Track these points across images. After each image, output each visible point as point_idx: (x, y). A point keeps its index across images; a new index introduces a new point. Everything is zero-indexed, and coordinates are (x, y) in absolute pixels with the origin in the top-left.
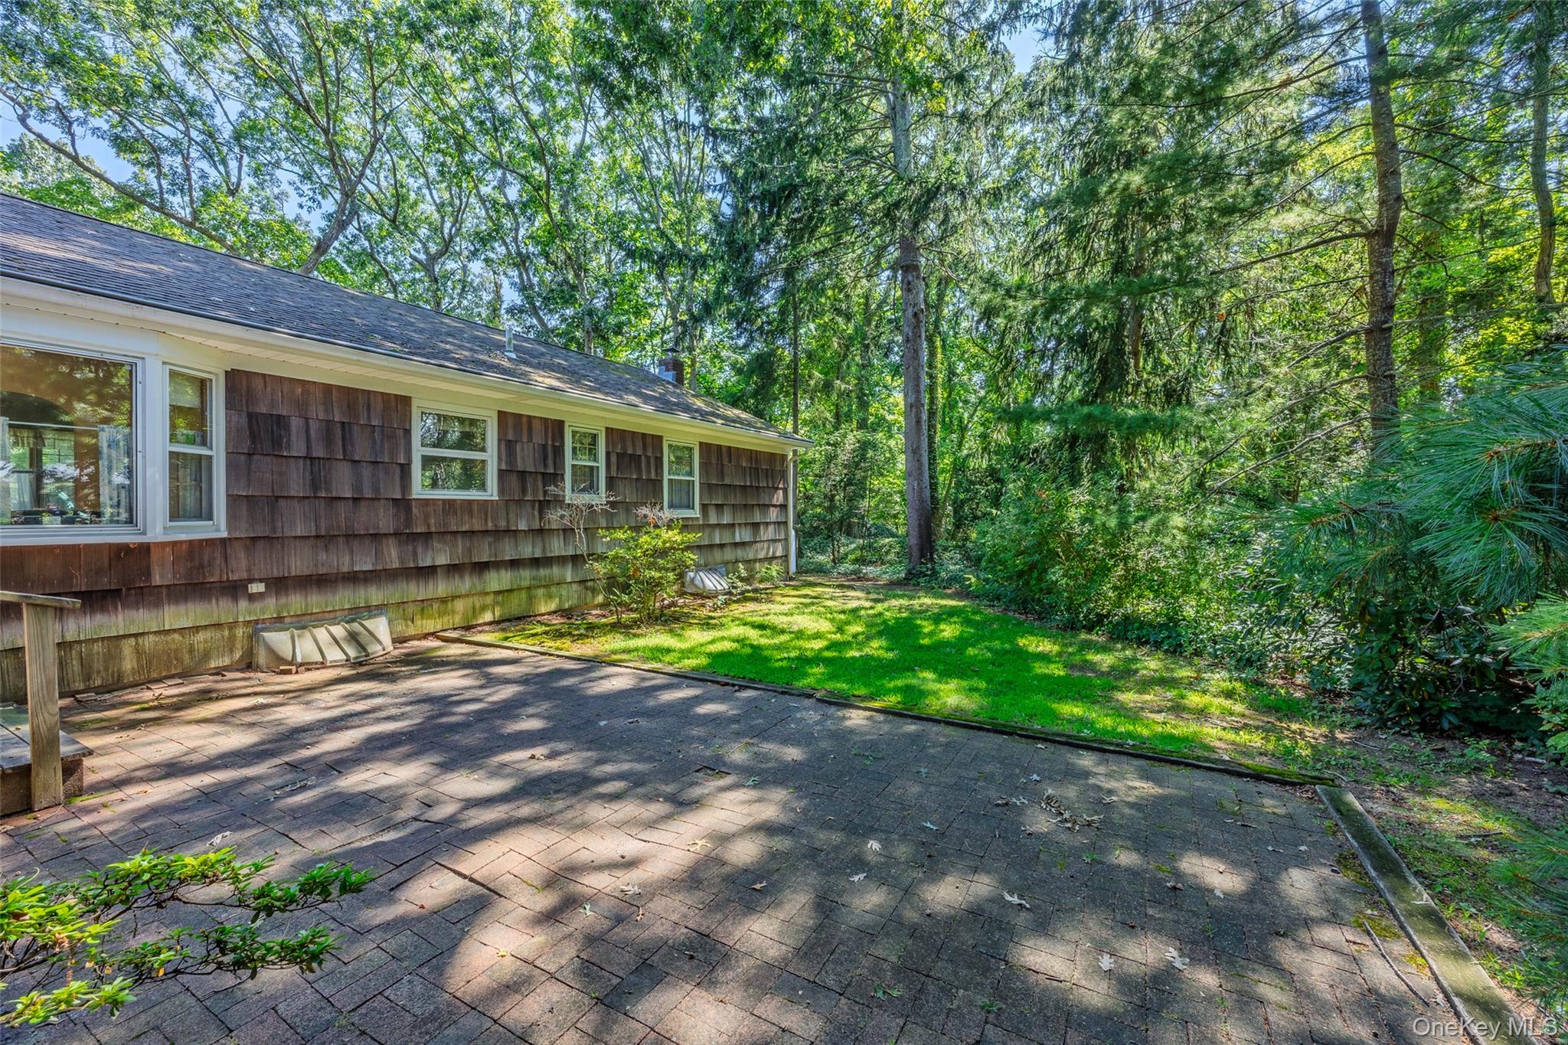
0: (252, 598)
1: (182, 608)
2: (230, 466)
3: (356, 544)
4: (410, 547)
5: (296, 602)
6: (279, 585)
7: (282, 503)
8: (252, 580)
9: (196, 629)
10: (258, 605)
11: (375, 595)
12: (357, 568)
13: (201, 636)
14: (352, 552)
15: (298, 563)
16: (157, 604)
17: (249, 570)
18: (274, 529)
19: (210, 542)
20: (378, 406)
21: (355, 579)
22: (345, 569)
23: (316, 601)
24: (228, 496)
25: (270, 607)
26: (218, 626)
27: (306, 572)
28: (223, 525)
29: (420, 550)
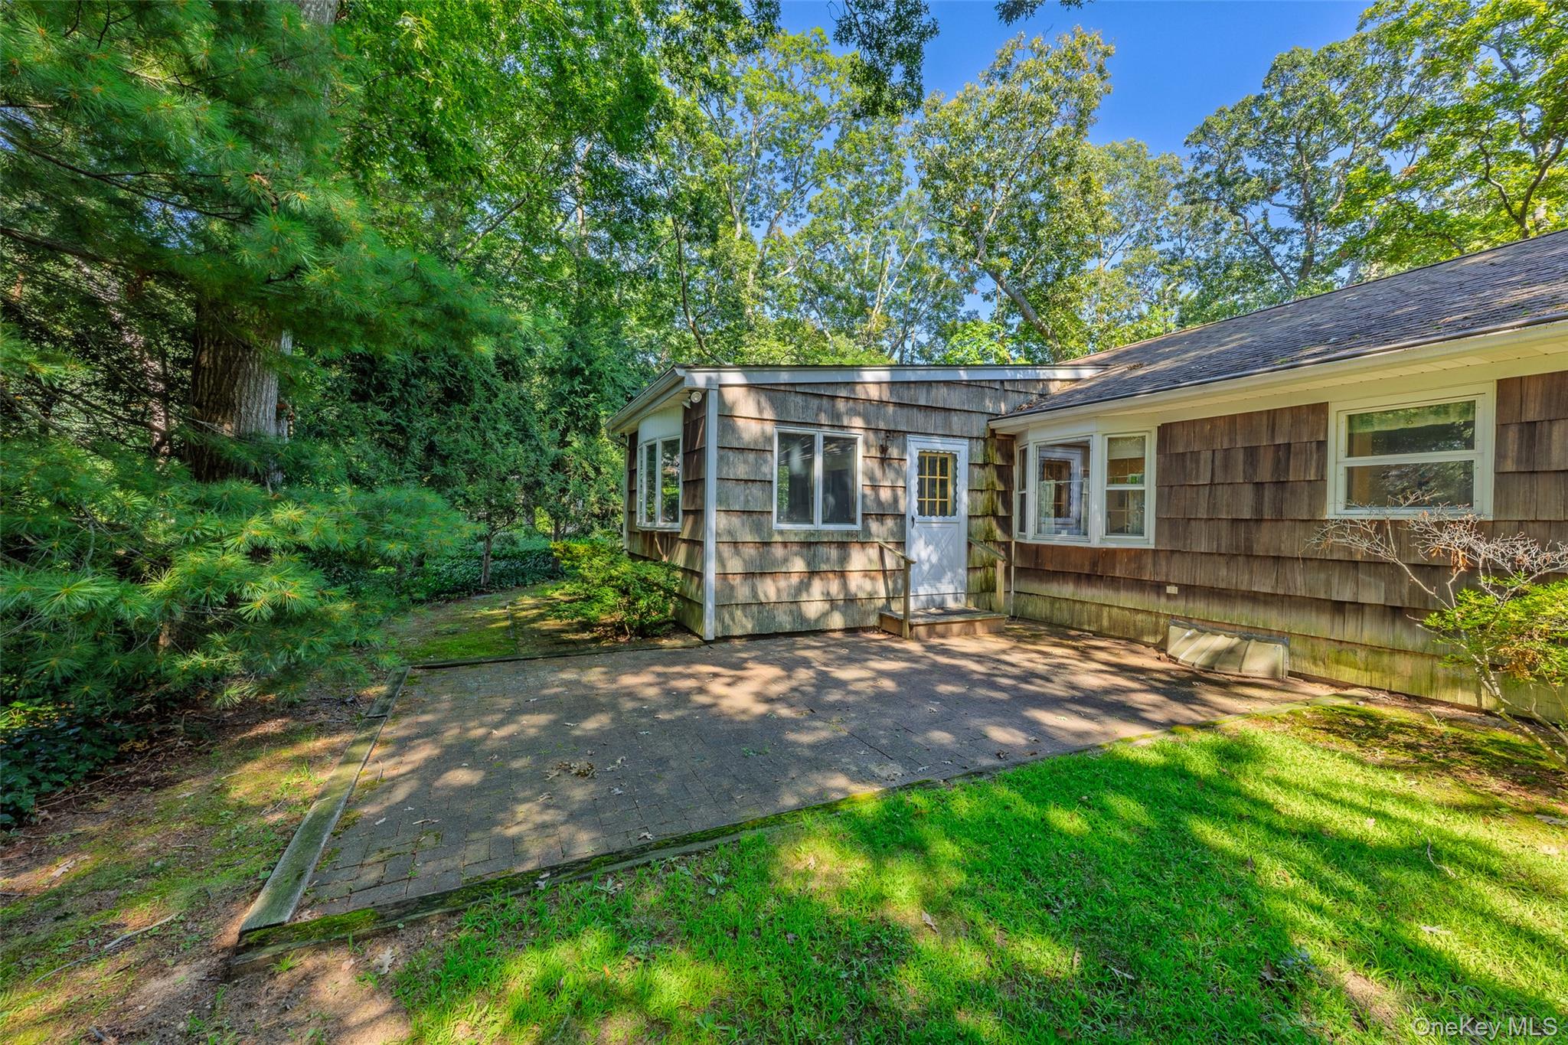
0: (1169, 597)
1: (1130, 595)
2: (1160, 496)
3: (1256, 565)
4: (1323, 576)
5: (1199, 608)
6: (1188, 591)
7: (1193, 523)
8: (1170, 584)
9: (1137, 611)
10: (1172, 604)
11: (1274, 619)
12: (1255, 589)
13: (1140, 617)
14: (1251, 572)
15: (1202, 577)
16: (1117, 589)
17: (1167, 575)
18: (1185, 546)
19: (1146, 551)
20: (1286, 422)
21: (1253, 598)
22: (1244, 587)
23: (1216, 611)
24: (1157, 518)
25: (1180, 607)
26: (1149, 613)
27: (1207, 584)
28: (1152, 540)
29: (1335, 581)
